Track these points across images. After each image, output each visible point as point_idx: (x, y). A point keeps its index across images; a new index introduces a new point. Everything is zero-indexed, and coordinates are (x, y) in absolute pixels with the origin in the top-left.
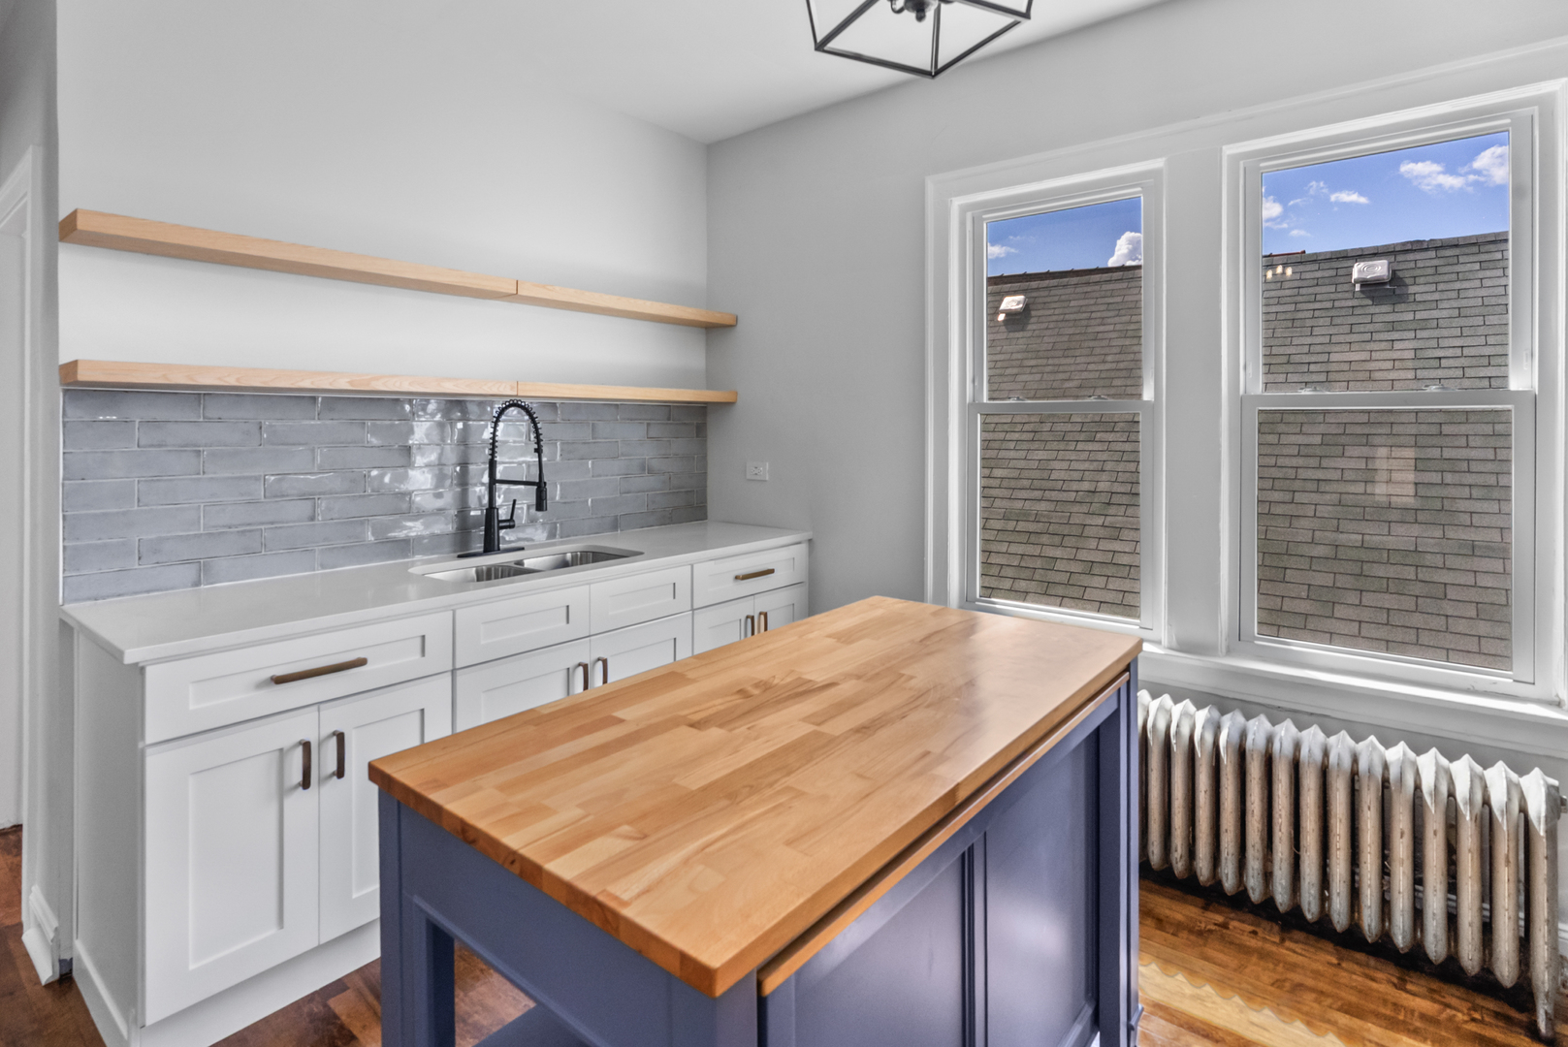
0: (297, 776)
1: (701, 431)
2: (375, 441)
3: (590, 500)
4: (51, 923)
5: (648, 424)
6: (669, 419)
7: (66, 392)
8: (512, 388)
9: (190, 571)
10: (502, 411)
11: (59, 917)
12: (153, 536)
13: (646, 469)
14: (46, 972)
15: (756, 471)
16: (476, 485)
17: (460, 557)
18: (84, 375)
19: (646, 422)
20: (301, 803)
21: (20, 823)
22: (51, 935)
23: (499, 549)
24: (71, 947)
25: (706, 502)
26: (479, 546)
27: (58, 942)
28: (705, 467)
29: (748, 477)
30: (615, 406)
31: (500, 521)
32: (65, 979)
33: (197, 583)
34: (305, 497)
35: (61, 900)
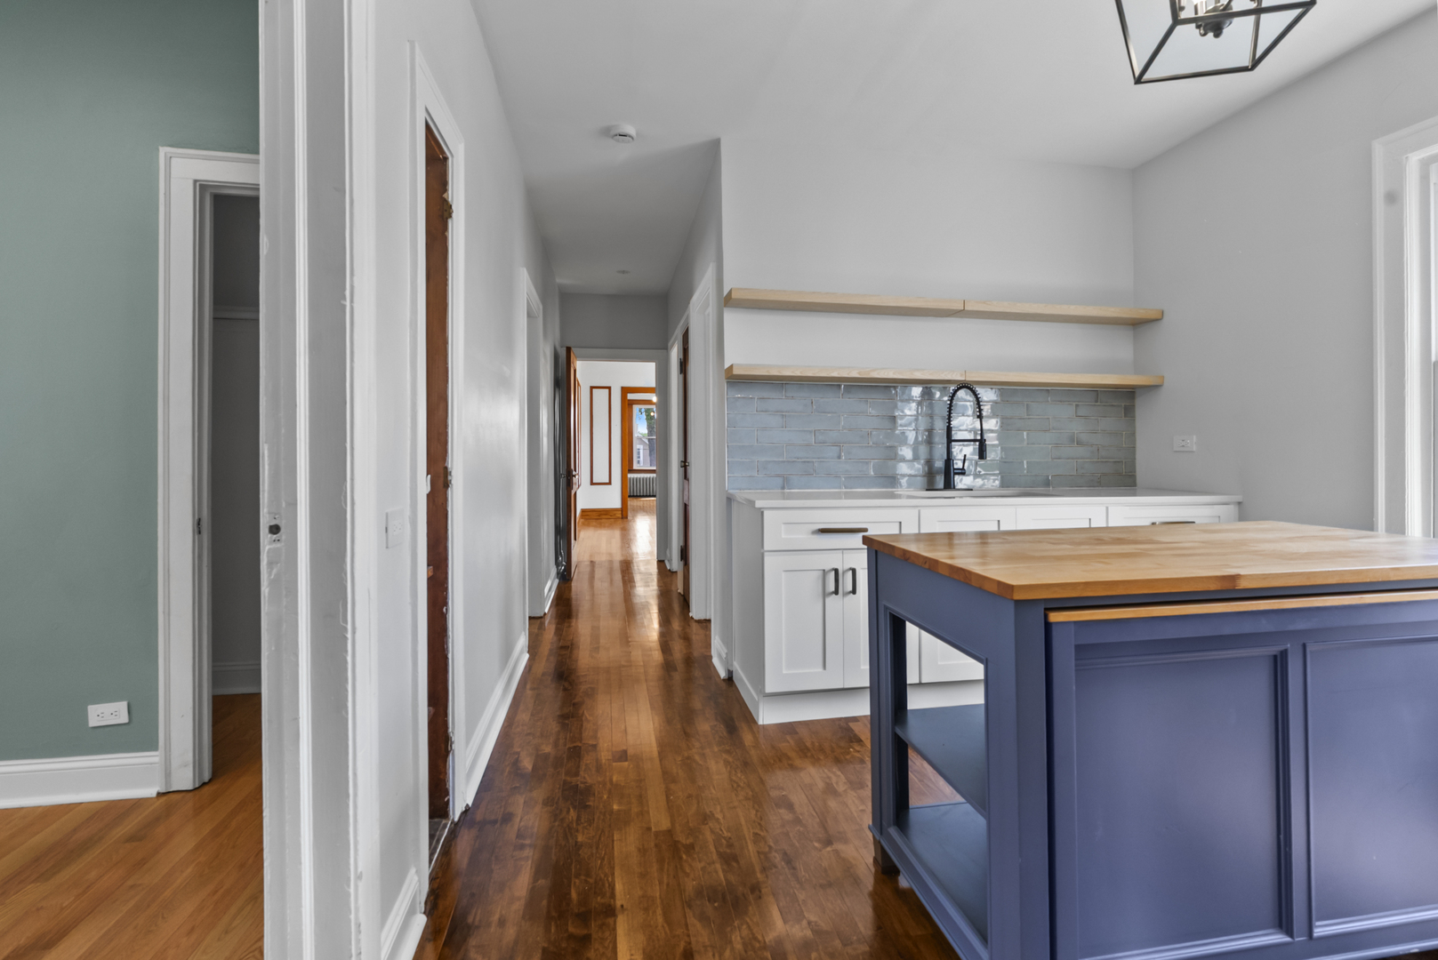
0: (832, 588)
1: (1129, 412)
2: (874, 412)
3: (1025, 462)
4: (724, 653)
5: (1077, 406)
6: (1097, 402)
7: (728, 382)
8: (961, 375)
9: (780, 481)
10: (955, 391)
11: (728, 648)
12: (764, 459)
13: (1075, 441)
14: (723, 674)
15: (1183, 443)
16: (938, 444)
17: (927, 490)
18: (736, 372)
19: (1074, 404)
20: (831, 600)
21: (708, 618)
22: (724, 656)
23: (954, 487)
24: (732, 665)
25: (1135, 472)
26: (941, 485)
27: (727, 662)
28: (1134, 442)
29: (1175, 449)
30: (1046, 390)
31: (954, 469)
32: (730, 679)
33: (783, 488)
34: (835, 444)
35: (727, 641)
